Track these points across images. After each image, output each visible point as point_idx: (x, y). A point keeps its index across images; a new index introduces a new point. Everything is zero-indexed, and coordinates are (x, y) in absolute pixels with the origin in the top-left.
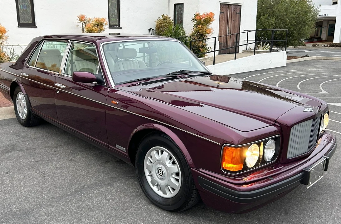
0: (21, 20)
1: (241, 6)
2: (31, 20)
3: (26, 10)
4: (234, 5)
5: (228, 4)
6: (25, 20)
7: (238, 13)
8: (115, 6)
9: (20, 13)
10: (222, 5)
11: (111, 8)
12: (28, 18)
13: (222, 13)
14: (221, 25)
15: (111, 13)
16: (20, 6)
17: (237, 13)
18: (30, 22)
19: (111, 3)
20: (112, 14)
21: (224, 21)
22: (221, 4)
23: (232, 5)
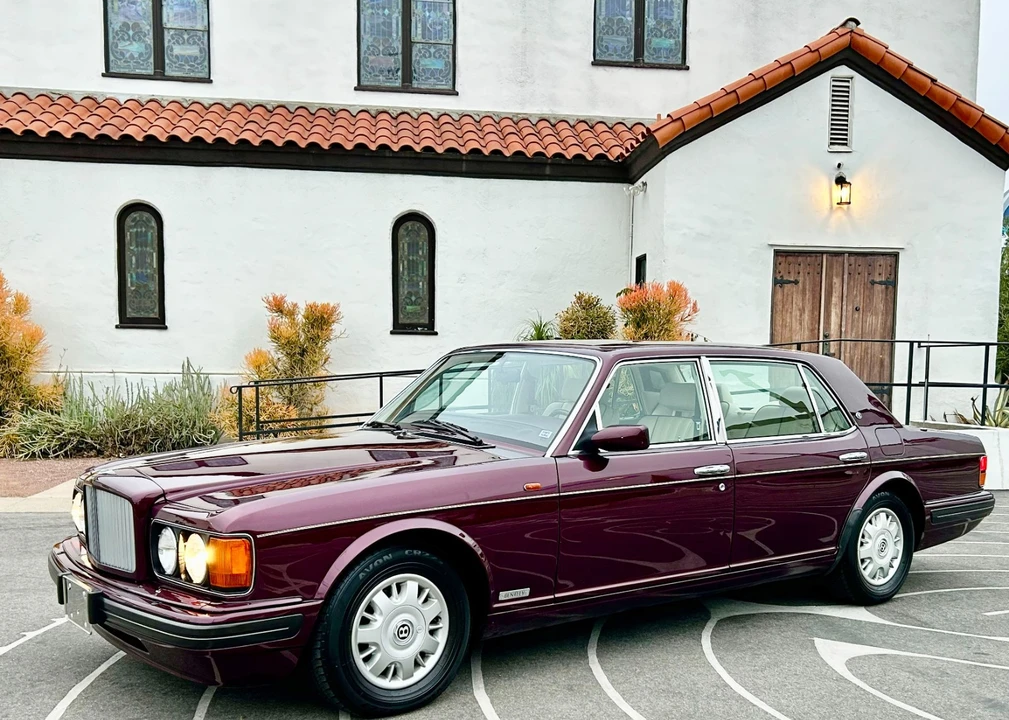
0: (129, 310)
1: (896, 255)
2: (157, 310)
3: (146, 286)
4: (850, 254)
5: (822, 253)
6: (138, 310)
7: (881, 283)
8: (420, 271)
9: (128, 294)
10: (784, 256)
11: (404, 277)
12: (148, 304)
13: (790, 282)
14: (784, 326)
15: (403, 291)
16: (131, 277)
17: (873, 283)
18: (152, 316)
19: (406, 263)
20: (410, 293)
21: (802, 311)
22: (777, 253)
23: (843, 253)
